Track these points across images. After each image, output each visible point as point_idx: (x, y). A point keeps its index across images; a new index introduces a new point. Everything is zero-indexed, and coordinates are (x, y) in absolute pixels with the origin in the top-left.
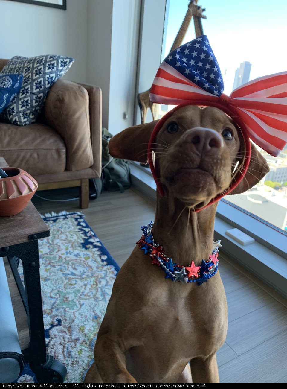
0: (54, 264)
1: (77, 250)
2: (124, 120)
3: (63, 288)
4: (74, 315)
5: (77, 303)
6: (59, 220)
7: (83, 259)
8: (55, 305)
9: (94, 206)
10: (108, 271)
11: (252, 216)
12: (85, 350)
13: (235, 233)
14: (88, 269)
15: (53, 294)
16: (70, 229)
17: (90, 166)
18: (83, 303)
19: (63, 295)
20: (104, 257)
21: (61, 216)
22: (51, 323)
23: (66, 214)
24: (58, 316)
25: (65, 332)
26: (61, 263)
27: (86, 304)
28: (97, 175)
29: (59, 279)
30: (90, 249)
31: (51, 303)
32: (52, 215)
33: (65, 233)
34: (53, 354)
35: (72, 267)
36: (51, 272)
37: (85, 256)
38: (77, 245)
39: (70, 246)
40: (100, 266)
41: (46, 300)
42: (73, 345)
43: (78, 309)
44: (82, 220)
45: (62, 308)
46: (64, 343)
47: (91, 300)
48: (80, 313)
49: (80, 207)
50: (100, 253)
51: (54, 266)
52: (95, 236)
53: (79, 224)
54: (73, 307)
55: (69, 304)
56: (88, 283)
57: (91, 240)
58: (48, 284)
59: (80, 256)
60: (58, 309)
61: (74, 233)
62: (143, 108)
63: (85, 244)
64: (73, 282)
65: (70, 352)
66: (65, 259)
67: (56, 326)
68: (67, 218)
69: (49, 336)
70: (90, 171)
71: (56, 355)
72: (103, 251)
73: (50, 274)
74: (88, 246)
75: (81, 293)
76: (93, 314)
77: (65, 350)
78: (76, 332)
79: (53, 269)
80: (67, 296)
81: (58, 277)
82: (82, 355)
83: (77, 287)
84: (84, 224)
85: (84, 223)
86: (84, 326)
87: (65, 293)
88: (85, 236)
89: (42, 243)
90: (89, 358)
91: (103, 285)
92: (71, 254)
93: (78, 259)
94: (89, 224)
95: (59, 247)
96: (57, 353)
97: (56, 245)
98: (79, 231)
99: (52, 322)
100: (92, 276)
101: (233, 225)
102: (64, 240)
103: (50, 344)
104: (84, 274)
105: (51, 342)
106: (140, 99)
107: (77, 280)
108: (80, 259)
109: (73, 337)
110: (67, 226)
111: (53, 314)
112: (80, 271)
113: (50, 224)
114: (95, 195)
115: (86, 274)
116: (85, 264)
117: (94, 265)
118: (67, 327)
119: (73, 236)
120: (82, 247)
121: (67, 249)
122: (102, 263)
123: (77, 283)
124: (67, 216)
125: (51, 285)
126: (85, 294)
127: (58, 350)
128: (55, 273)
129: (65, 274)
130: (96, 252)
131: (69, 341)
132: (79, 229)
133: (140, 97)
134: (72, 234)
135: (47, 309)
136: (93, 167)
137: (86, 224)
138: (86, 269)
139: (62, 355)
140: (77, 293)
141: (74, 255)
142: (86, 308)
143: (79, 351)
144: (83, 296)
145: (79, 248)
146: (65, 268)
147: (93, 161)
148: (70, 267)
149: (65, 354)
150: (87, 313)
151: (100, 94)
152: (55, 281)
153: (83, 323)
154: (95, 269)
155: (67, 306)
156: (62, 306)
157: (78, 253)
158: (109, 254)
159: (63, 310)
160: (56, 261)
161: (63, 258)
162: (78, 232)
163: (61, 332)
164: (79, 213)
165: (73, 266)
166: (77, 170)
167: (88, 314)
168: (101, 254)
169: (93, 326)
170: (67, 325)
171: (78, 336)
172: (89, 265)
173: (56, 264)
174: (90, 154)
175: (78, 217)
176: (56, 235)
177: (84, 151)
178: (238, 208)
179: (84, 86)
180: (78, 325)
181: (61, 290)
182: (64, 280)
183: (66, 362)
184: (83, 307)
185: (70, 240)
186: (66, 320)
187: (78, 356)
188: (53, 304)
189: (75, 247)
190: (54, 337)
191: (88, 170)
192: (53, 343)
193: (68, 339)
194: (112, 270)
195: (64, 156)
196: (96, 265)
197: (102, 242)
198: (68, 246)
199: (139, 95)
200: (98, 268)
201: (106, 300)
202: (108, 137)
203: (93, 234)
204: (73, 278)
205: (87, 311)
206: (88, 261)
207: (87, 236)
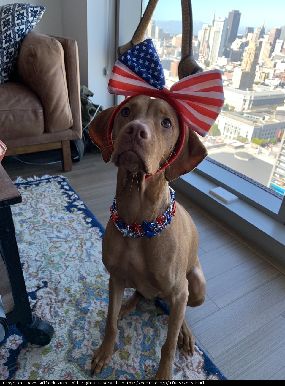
0: (38, 228)
1: (61, 214)
2: (104, 76)
3: (48, 251)
4: (60, 277)
5: (63, 265)
6: (41, 183)
7: (67, 222)
8: (41, 268)
9: (77, 169)
10: (93, 233)
11: (236, 174)
12: (72, 310)
13: (219, 191)
14: (73, 232)
15: (39, 258)
16: (54, 192)
17: (70, 127)
18: (68, 265)
19: (49, 257)
20: (89, 219)
21: (43, 180)
22: (37, 286)
23: (48, 178)
24: (44, 278)
25: (51, 293)
26: (46, 227)
27: (72, 265)
28: (78, 136)
29: (44, 242)
30: (74, 212)
31: (37, 266)
32: (34, 179)
33: (48, 197)
34: (41, 314)
35: (56, 230)
36: (35, 236)
37: (69, 219)
38: (62, 209)
39: (54, 209)
40: (85, 228)
41: (31, 263)
42: (60, 305)
43: (63, 271)
44: (65, 183)
45: (48, 270)
46: (51, 304)
47: (76, 261)
48: (65, 275)
49: (63, 170)
50: (85, 215)
51: (38, 230)
52: (78, 199)
53: (62, 187)
54: (59, 269)
55: (54, 267)
56: (73, 245)
57: (75, 203)
58: (33, 248)
59: (64, 219)
60: (43, 272)
61: (58, 197)
63: (70, 208)
64: (58, 245)
65: (57, 311)
66: (49, 222)
67: (42, 287)
68: (50, 182)
69: (36, 297)
70: (71, 132)
71: (44, 315)
72: (87, 213)
73: (34, 237)
74: (72, 209)
75: (66, 255)
76: (78, 275)
77: (52, 310)
78: (63, 293)
79: (37, 233)
80: (52, 259)
81: (43, 241)
82: (69, 314)
83: (62, 249)
84: (67, 188)
85: (67, 186)
86: (70, 287)
87: (50, 256)
88: (68, 199)
89: (25, 208)
90: (76, 317)
91: (88, 246)
92: (55, 218)
93: (63, 222)
94: (72, 187)
95: (42, 211)
96: (44, 313)
97: (40, 209)
98: (63, 194)
99: (39, 284)
100: (77, 238)
101: (218, 184)
102: (48, 204)
103: (37, 305)
104: (69, 237)
105: (38, 303)
106: (120, 53)
107: (62, 243)
108: (65, 222)
109: (60, 298)
110: (50, 190)
111: (39, 276)
112: (65, 234)
113: (33, 188)
114: (78, 157)
115: (71, 236)
116: (70, 226)
117: (79, 227)
118: (53, 289)
119: (57, 199)
120: (66, 210)
121: (51, 213)
122: (87, 226)
123: (62, 245)
124: (50, 180)
125: (36, 249)
126: (70, 255)
127: (45, 310)
128: (40, 236)
129: (50, 237)
130: (81, 215)
131: (56, 302)
132: (63, 192)
133: (120, 50)
134: (55, 197)
135: (33, 272)
136: (73, 128)
137: (70, 187)
138: (71, 232)
139: (50, 315)
140: (63, 256)
141: (59, 219)
142: (72, 270)
143: (66, 310)
144: (68, 258)
145: (63, 211)
146: (49, 232)
147: (72, 121)
148: (54, 230)
149: (53, 314)
150: (72, 274)
151: (75, 47)
152: (39, 244)
153: (69, 285)
154: (80, 231)
155: (53, 268)
156: (48, 268)
157: (62, 216)
158: (94, 216)
159: (49, 272)
160: (40, 225)
161: (47, 222)
163: (47, 294)
164: (62, 177)
165: (58, 230)
166: (57, 132)
167: (73, 275)
168: (86, 217)
169: (79, 287)
170: (53, 286)
171: (64, 297)
172: (74, 228)
173: (40, 228)
174: (69, 113)
175: (62, 180)
176: (39, 199)
177: (63, 110)
178: (222, 167)
179: (57, 38)
180: (64, 287)
181: (46, 253)
182: (49, 243)
183: (53, 321)
184: (69, 268)
185: (54, 204)
186: (52, 282)
187: (64, 315)
188: (39, 267)
189: (59, 210)
190: (40, 298)
191: (68, 131)
192: (40, 304)
193: (55, 299)
194: (97, 232)
195: (41, 117)
196: (81, 228)
197: (86, 205)
198: (52, 210)
199: (119, 48)
200: (83, 231)
201: (91, 261)
202: (88, 96)
203: (77, 197)
204: (58, 241)
205: (72, 272)
206: (73, 224)
207: (71, 199)
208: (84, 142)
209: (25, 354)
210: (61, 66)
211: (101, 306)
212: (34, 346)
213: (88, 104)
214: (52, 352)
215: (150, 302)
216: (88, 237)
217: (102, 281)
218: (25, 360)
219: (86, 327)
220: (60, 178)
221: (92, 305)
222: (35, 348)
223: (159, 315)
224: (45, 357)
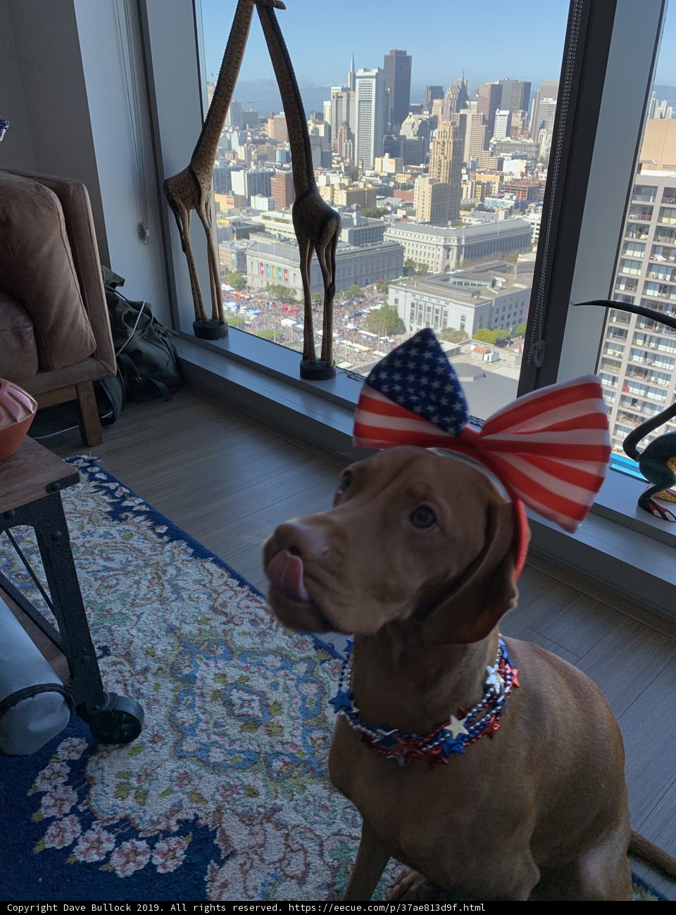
1: (103, 527)
2: (142, 242)
3: (95, 596)
4: (129, 633)
5: (130, 614)
7: (119, 539)
9: (113, 438)
10: (176, 551)
12: (166, 682)
14: (135, 555)
16: (77, 490)
17: (90, 354)
18: (141, 612)
19: (99, 606)
20: (162, 529)
24: (99, 642)
25: (121, 663)
26: (78, 555)
27: (147, 612)
28: (109, 372)
30: (129, 520)
33: (69, 499)
35: (102, 557)
37: (122, 534)
38: (101, 518)
39: (86, 521)
40: (157, 545)
42: (142, 679)
43: (134, 623)
44: (96, 469)
46: (124, 680)
47: (154, 604)
48: (139, 629)
49: (85, 444)
50: (152, 523)
52: (131, 495)
53: (92, 478)
54: (125, 621)
55: (114, 620)
56: (141, 578)
57: (126, 503)
59: (111, 535)
60: (96, 632)
61: (87, 497)
62: (180, 210)
63: (117, 513)
64: (115, 582)
65: (139, 690)
66: (83, 546)
67: (101, 657)
70: (93, 365)
72: (155, 518)
74: (123, 515)
75: (132, 597)
76: (164, 625)
77: (129, 688)
78: (142, 659)
80: (108, 607)
82: (161, 690)
83: (122, 588)
84: (103, 477)
85: (102, 474)
86: (152, 647)
87: (102, 603)
88: (111, 498)
90: (176, 691)
91: (171, 575)
92: (92, 536)
93: (110, 541)
94: (112, 474)
98: (96, 490)
100: (146, 565)
102: (71, 513)
104: (129, 565)
106: (171, 191)
107: (119, 577)
108: (114, 540)
109: (138, 668)
112: (121, 562)
114: (111, 413)
115: (135, 563)
116: (126, 547)
117: (145, 546)
118: (121, 656)
119: (87, 501)
120: (111, 519)
121: (82, 528)
122: (160, 540)
123: (119, 582)
126: (141, 596)
129: (92, 572)
130: (142, 523)
131: (132, 675)
132: (95, 487)
133: (170, 187)
134: (82, 498)
136: (98, 354)
137: (108, 476)
138: (132, 556)
140: (126, 599)
141: (100, 536)
142: (149, 619)
143: (154, 685)
144: (137, 601)
145: (106, 522)
146: (88, 562)
147: (94, 341)
148: (97, 557)
149: (131, 694)
150: (152, 626)
151: (84, 196)
153: (151, 643)
154: (148, 552)
155: (112, 622)
156: (103, 624)
157: (106, 530)
158: (170, 522)
159: (106, 630)
161: (79, 545)
162: (95, 492)
163: (112, 665)
164: (85, 457)
166: (66, 367)
167: (155, 627)
168: (154, 524)
169: (169, 644)
170: (121, 650)
171: (146, 665)
172: (135, 548)
174: (87, 327)
175: (87, 464)
177: (74, 323)
179: (45, 181)
180: (142, 648)
181: (93, 600)
182: (93, 582)
184: (144, 616)
185: (84, 511)
186: (117, 645)
187: (154, 693)
189: (98, 521)
191: (87, 363)
193: (130, 671)
194: (182, 548)
195: (31, 341)
196: (150, 545)
197: (149, 503)
198: (82, 522)
200: (155, 550)
201: (183, 600)
202: (114, 285)
203: (128, 491)
204: (111, 576)
205: (151, 622)
206: (131, 542)
207: (116, 498)
208: (121, 381)
209: (97, 763)
210: (62, 237)
211: (216, 667)
212: (111, 747)
213: (120, 304)
214: (146, 751)
215: (304, 646)
216: (168, 560)
217: (211, 627)
218: (101, 772)
219: (198, 703)
220: (82, 460)
221: (200, 668)
222: (112, 750)
223: (323, 662)
224: (135, 759)
